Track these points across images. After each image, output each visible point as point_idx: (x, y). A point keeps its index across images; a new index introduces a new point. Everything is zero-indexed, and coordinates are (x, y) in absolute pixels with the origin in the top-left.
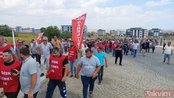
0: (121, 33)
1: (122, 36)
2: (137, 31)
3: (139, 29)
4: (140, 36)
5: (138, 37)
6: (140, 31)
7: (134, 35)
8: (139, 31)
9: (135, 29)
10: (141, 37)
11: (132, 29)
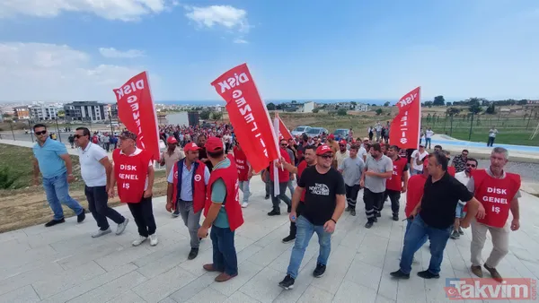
0: (50, 112)
1: (53, 118)
2: (90, 108)
3: (93, 105)
4: (97, 116)
5: (94, 119)
6: (96, 109)
7: (84, 116)
8: (93, 108)
9: (86, 105)
10: (99, 118)
11: (78, 105)
